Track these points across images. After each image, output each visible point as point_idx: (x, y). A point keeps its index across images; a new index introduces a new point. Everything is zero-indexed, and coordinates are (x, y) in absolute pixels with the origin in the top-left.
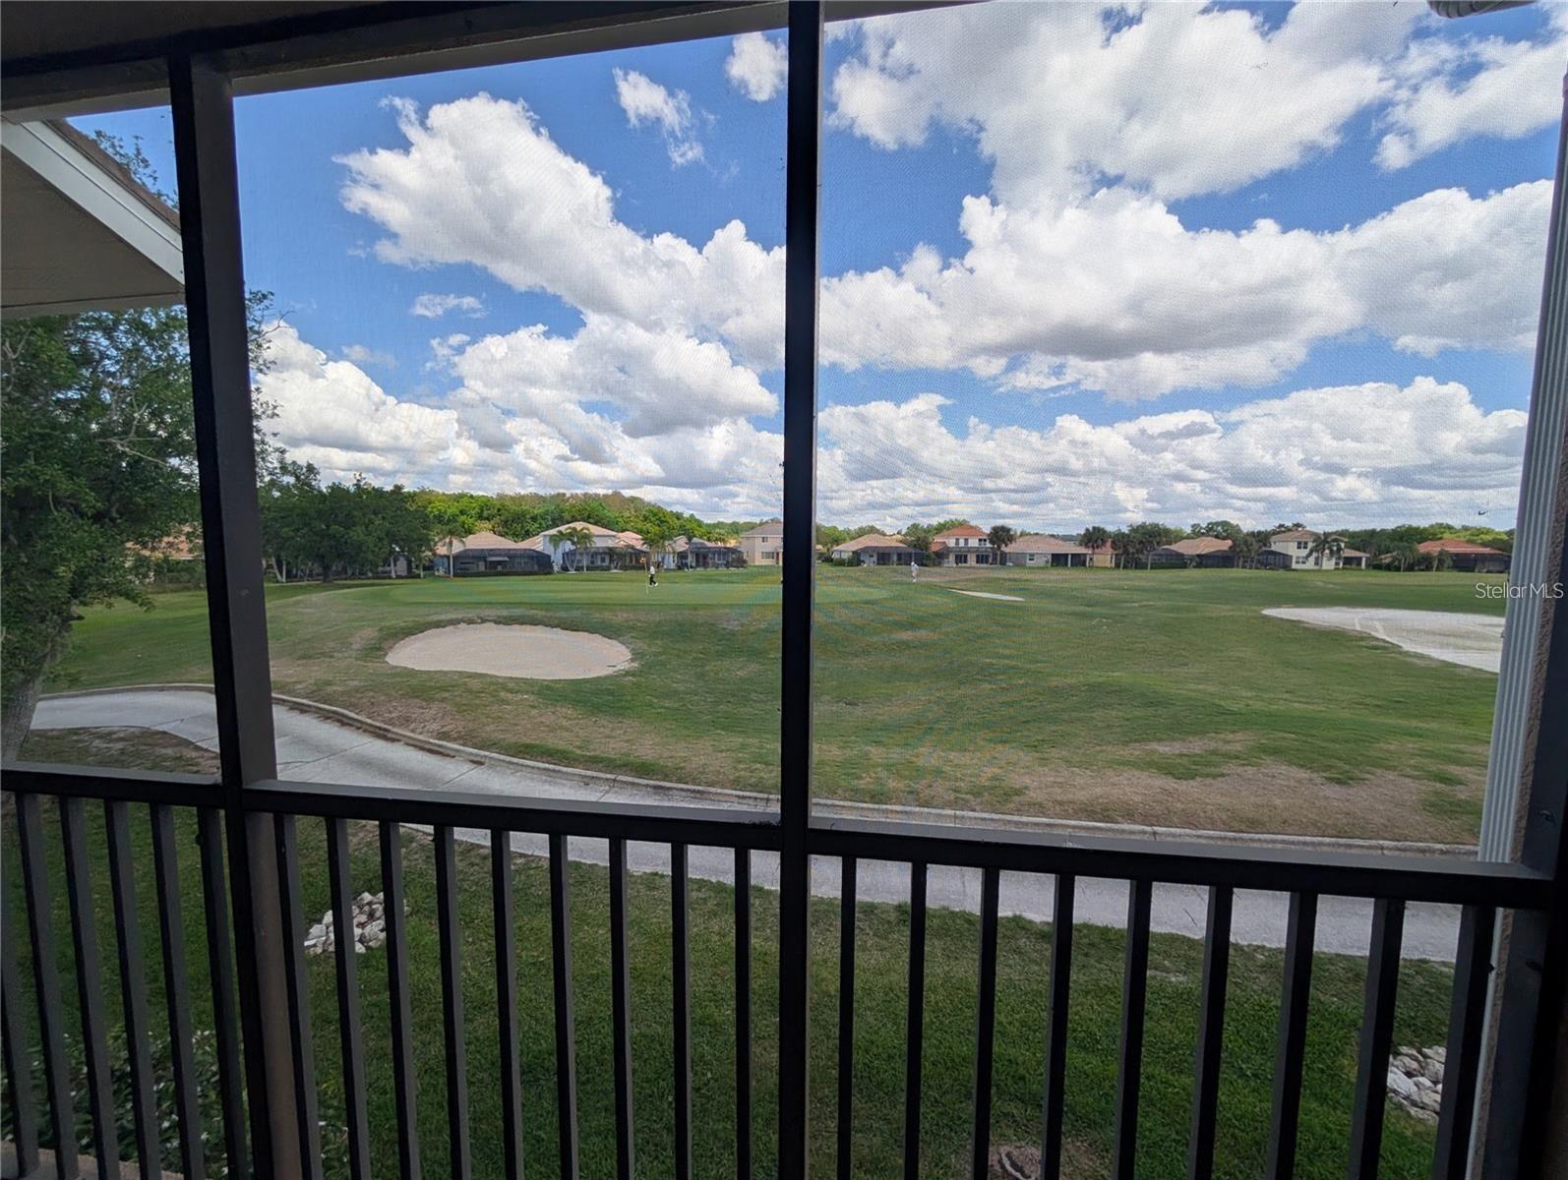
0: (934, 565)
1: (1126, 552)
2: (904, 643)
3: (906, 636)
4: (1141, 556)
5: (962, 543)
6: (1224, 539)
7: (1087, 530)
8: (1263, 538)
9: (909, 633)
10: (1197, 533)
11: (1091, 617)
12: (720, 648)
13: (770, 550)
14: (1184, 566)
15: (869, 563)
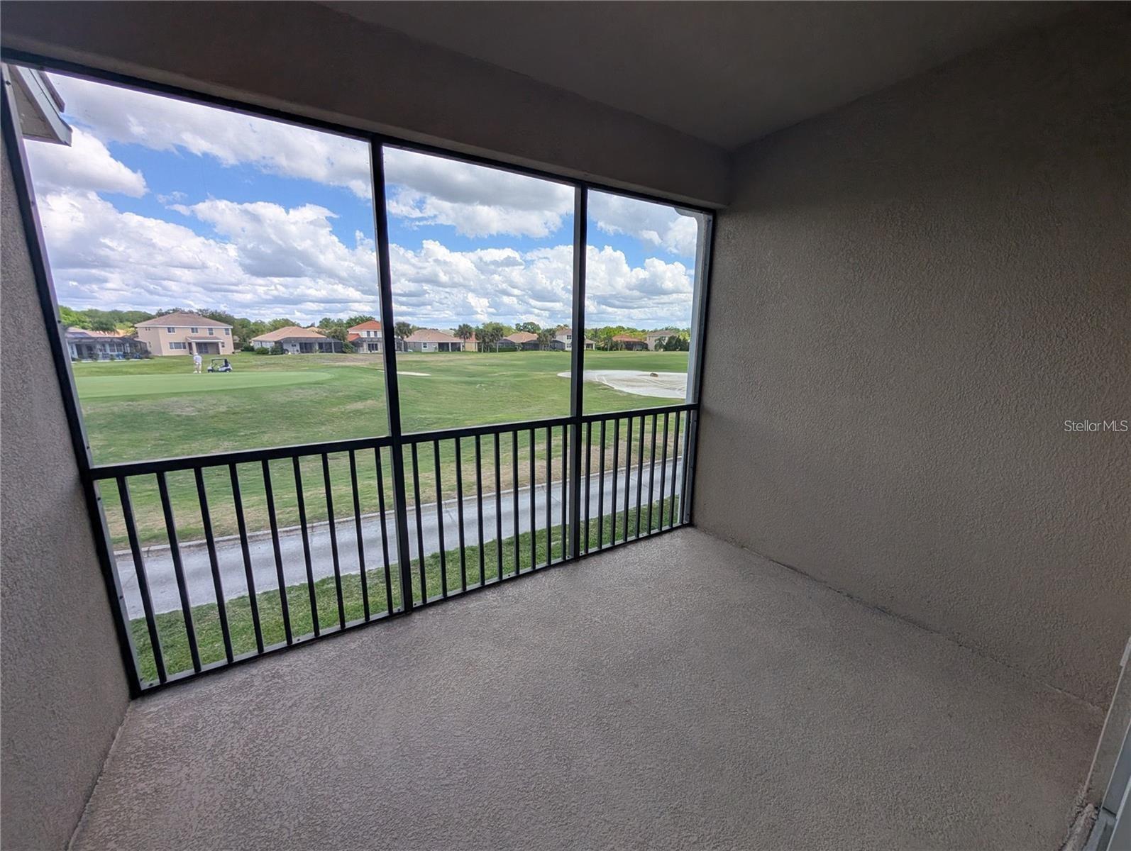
0: (352, 352)
1: (484, 341)
2: (358, 411)
3: (359, 405)
4: (492, 344)
5: (372, 335)
6: (533, 333)
7: (460, 326)
8: (552, 333)
9: (359, 403)
10: (520, 329)
11: (475, 383)
12: (181, 433)
13: (181, 340)
14: (515, 350)
15: (293, 352)
